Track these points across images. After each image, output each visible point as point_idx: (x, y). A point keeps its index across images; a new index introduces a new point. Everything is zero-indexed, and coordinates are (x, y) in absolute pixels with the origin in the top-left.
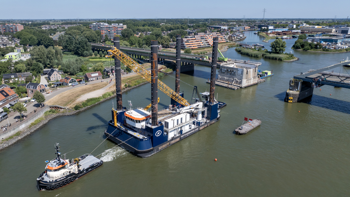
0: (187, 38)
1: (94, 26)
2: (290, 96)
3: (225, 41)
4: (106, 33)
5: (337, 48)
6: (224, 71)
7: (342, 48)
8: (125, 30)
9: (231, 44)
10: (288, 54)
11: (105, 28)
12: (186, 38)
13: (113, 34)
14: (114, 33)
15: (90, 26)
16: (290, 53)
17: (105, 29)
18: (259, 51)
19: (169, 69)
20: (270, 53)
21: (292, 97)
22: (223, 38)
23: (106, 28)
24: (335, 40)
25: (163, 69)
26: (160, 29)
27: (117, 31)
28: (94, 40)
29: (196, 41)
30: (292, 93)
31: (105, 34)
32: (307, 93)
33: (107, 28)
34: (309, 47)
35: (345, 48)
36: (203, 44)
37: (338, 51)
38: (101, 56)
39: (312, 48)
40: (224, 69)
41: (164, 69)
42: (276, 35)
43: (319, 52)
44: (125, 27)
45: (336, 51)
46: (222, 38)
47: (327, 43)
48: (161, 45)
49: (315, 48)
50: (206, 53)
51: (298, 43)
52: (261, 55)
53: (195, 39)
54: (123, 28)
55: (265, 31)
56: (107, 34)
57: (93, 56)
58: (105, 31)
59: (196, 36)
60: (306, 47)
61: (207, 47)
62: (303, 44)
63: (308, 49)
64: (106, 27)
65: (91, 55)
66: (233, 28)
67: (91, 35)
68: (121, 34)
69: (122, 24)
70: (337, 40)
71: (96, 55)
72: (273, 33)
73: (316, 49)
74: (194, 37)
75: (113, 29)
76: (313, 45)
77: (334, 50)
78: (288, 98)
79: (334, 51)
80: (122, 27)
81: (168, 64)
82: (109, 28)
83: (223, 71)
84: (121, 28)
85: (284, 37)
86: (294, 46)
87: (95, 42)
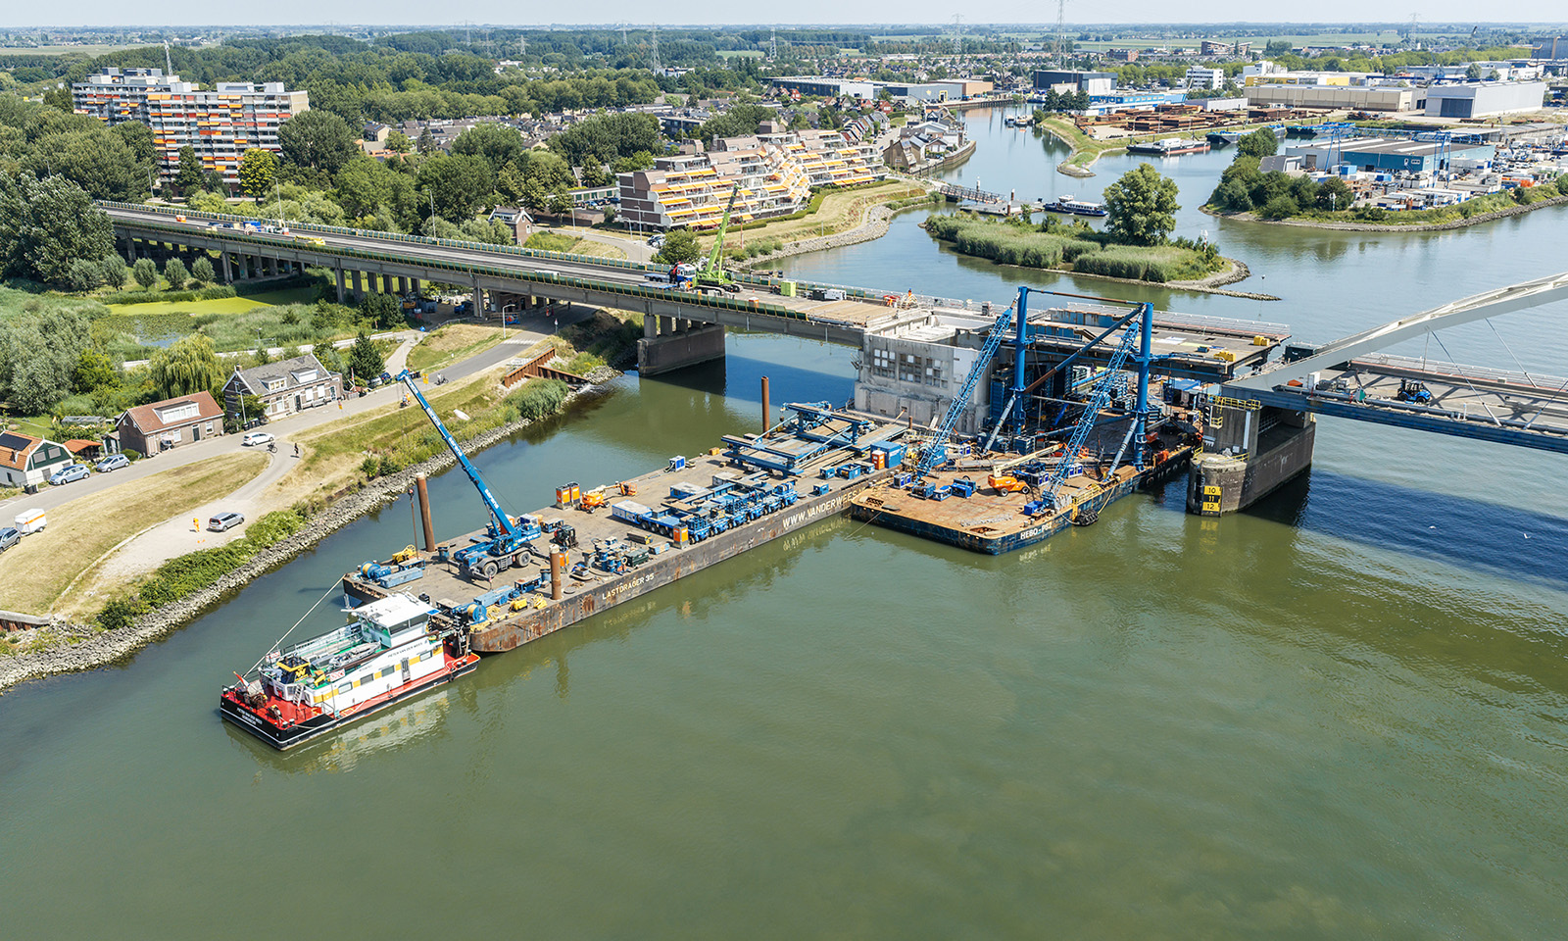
0: (668, 170)
2: (1208, 483)
3: (869, 178)
4: (186, 137)
5: (1421, 204)
7: (1445, 200)
8: (302, 121)
9: (904, 194)
10: (1189, 246)
11: (180, 106)
12: (662, 166)
13: (230, 142)
14: (232, 137)
15: (77, 96)
16: (1200, 240)
17: (179, 115)
20: (1103, 240)
21: (1219, 483)
22: (856, 159)
23: (182, 111)
24: (1410, 158)
25: (557, 359)
26: (501, 100)
27: (254, 125)
28: (116, 187)
30: (1217, 467)
31: (178, 141)
32: (1284, 460)
33: (187, 106)
34: (1292, 203)
35: (1459, 200)
37: (1425, 218)
39: (1303, 206)
41: (562, 355)
42: (1125, 133)
43: (1339, 225)
44: (300, 102)
45: (1418, 218)
46: (852, 162)
47: (1376, 175)
48: (523, 212)
49: (1317, 204)
50: (778, 248)
51: (1237, 181)
52: (1060, 254)
53: (708, 171)
54: (287, 107)
55: (1072, 108)
56: (191, 141)
57: (131, 285)
58: (176, 124)
59: (715, 157)
60: (1276, 202)
61: (776, 213)
62: (1263, 187)
63: (1287, 214)
64: (181, 102)
65: (116, 281)
66: (903, 92)
68: (278, 146)
69: (279, 88)
70: (1422, 159)
71: (146, 281)
72: (1112, 120)
73: (1325, 213)
74: (707, 161)
75: (227, 115)
76: (1308, 190)
77: (1406, 214)
78: (1198, 489)
79: (1407, 220)
80: (286, 102)
82: (201, 106)
83: (877, 362)
84: (276, 111)
85: (1166, 145)
86: (1217, 197)
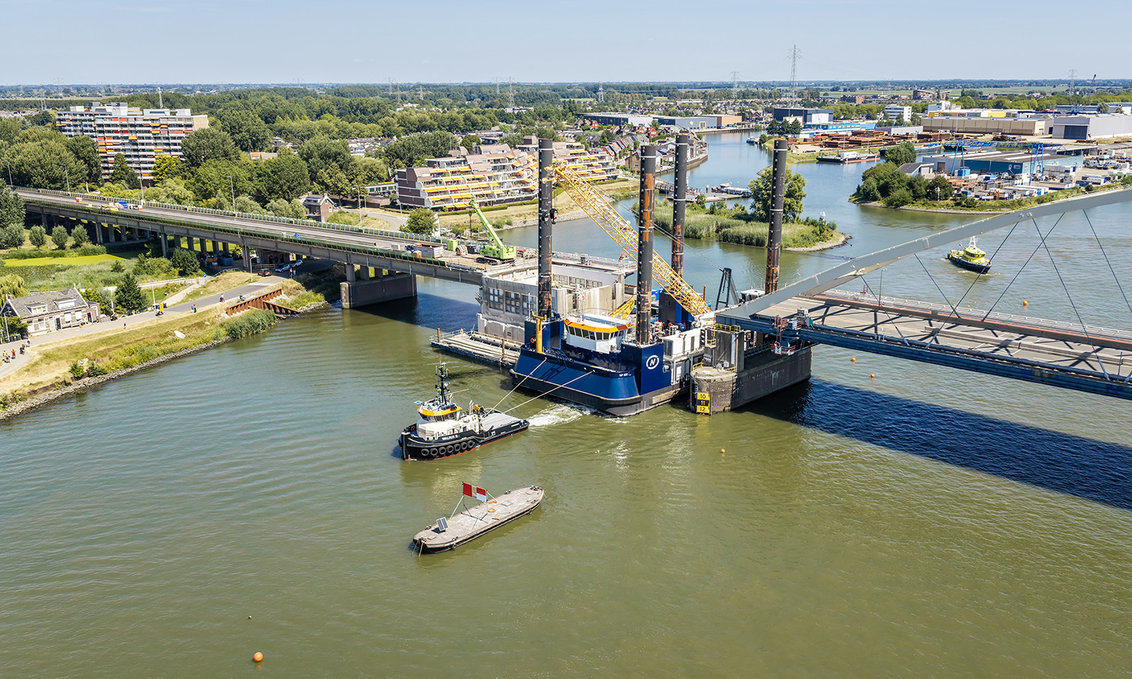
0: (434, 167)
1: (78, 117)
2: (701, 390)
3: (604, 177)
4: (121, 147)
5: (1006, 195)
6: (496, 299)
7: (1027, 193)
8: (201, 135)
10: (813, 223)
11: (117, 126)
12: (431, 164)
13: (151, 150)
14: (153, 147)
15: (59, 120)
16: (821, 219)
17: (117, 132)
18: (712, 213)
19: (310, 293)
21: (709, 390)
22: (595, 163)
23: (119, 129)
24: (1013, 164)
25: (283, 296)
27: (168, 138)
28: (53, 180)
29: (471, 176)
30: (709, 377)
31: (116, 150)
32: (775, 374)
33: (122, 126)
34: (908, 195)
35: (1039, 193)
36: (500, 191)
37: (1008, 206)
38: (62, 247)
39: (916, 197)
40: (496, 293)
41: (289, 294)
42: (818, 149)
43: (943, 210)
44: (202, 122)
45: (1003, 206)
46: (592, 165)
47: (984, 176)
48: (326, 197)
49: (928, 196)
50: (509, 224)
51: (871, 179)
53: (467, 168)
54: (191, 126)
55: (788, 132)
56: (124, 150)
57: (27, 246)
58: (114, 138)
59: (472, 159)
60: (896, 194)
61: (518, 199)
62: (888, 183)
63: (904, 203)
64: (118, 123)
65: (18, 242)
66: (672, 122)
67: (40, 156)
68: (181, 154)
69: (187, 112)
70: (1021, 165)
71: (38, 242)
72: (814, 140)
73: (933, 202)
74: (465, 161)
75: (149, 132)
76: (920, 185)
77: (993, 203)
78: (694, 394)
79: (994, 207)
80: (190, 123)
81: (314, 273)
82: (132, 125)
83: (492, 298)
84: (183, 129)
85: (845, 157)
86: (857, 194)
87: (58, 185)
